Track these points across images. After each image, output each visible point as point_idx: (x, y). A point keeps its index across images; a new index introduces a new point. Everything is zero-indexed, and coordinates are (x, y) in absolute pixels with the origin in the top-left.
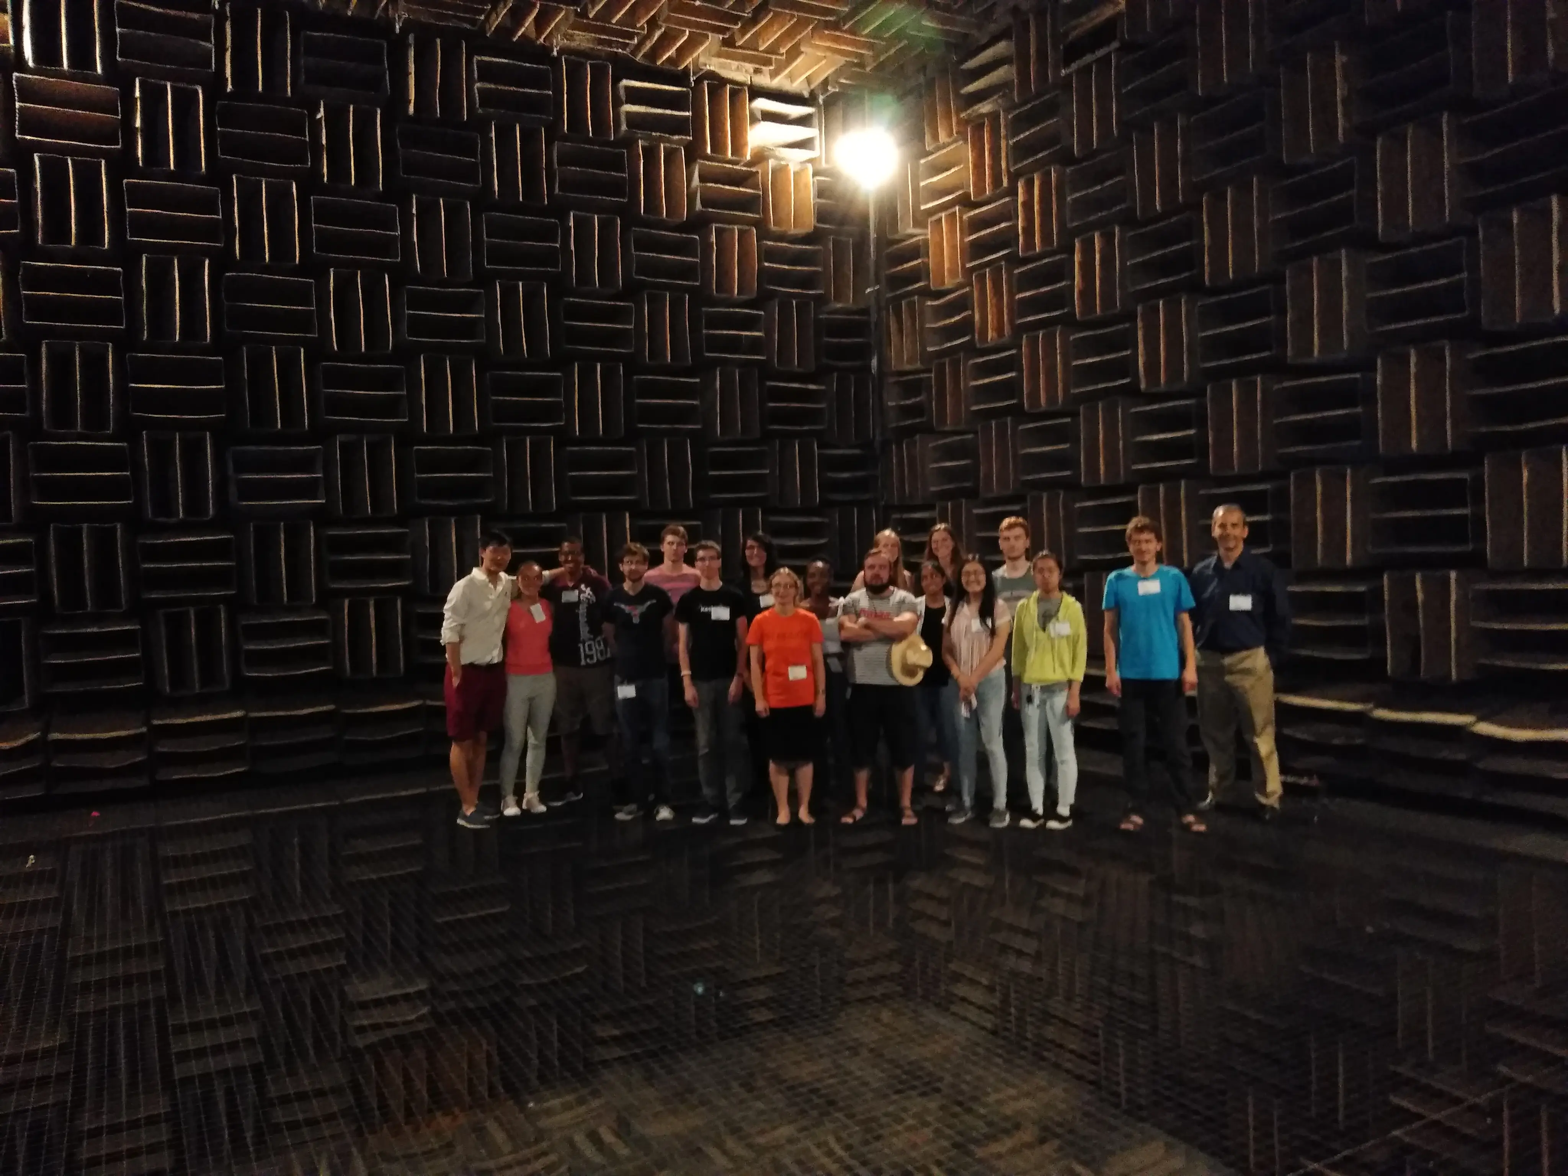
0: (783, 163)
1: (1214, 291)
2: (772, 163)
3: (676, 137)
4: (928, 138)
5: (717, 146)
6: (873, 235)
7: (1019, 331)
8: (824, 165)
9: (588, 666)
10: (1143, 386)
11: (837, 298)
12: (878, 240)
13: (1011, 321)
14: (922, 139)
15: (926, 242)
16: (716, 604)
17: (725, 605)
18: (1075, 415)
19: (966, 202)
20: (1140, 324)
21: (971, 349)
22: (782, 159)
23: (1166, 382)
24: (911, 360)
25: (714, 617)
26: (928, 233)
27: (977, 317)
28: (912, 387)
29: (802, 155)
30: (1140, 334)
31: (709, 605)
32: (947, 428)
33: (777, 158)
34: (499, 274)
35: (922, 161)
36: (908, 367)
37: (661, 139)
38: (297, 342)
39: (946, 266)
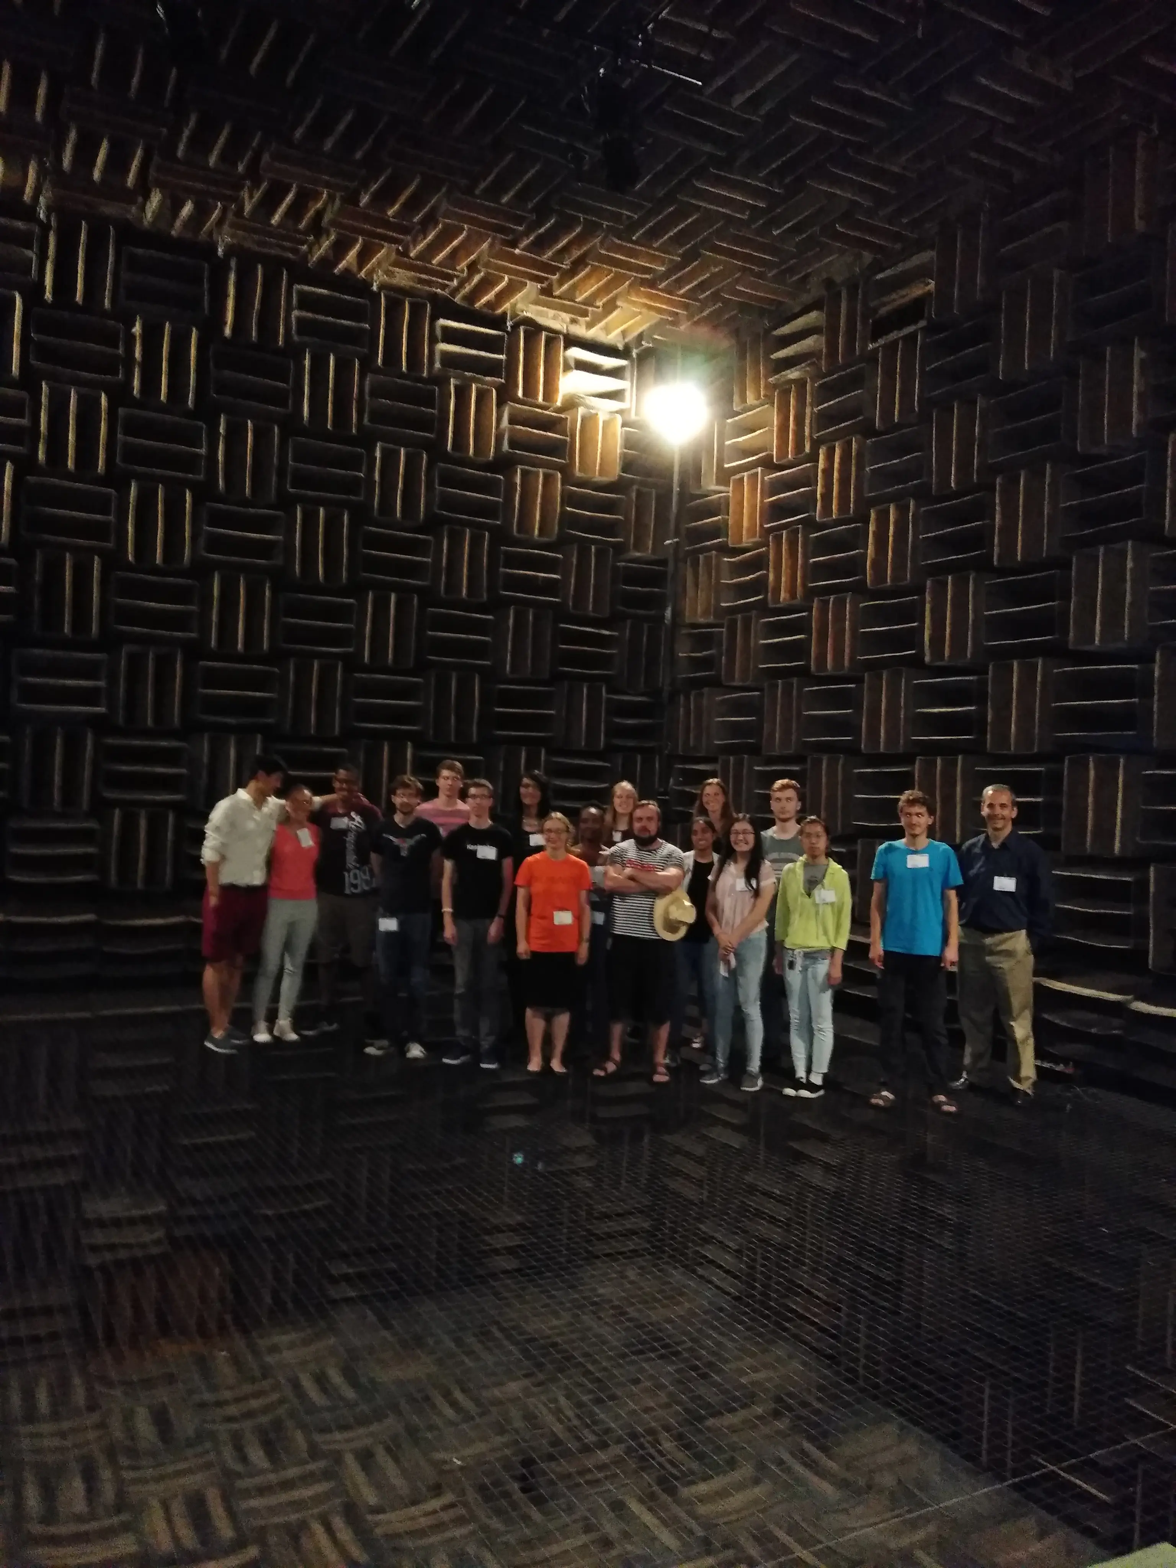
0: (593, 411)
1: (1001, 572)
2: (581, 411)
3: (488, 379)
4: (736, 398)
5: (530, 390)
6: (676, 489)
7: (810, 593)
8: (633, 417)
9: (353, 895)
10: (927, 659)
11: (637, 547)
12: (681, 494)
13: (804, 585)
14: (731, 401)
15: (727, 498)
16: (483, 843)
17: (492, 844)
18: (859, 681)
19: (768, 464)
20: (928, 598)
21: (763, 608)
22: (593, 408)
23: (949, 657)
24: (706, 613)
25: (480, 855)
26: (730, 490)
27: (771, 577)
28: (703, 640)
29: (613, 405)
30: (928, 607)
31: (475, 843)
32: (737, 683)
33: (587, 407)
34: (301, 499)
35: (729, 421)
36: (702, 620)
37: (474, 380)
38: (92, 551)
39: (745, 523)
